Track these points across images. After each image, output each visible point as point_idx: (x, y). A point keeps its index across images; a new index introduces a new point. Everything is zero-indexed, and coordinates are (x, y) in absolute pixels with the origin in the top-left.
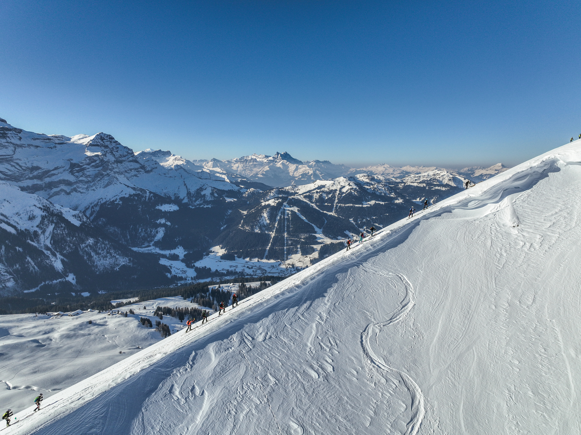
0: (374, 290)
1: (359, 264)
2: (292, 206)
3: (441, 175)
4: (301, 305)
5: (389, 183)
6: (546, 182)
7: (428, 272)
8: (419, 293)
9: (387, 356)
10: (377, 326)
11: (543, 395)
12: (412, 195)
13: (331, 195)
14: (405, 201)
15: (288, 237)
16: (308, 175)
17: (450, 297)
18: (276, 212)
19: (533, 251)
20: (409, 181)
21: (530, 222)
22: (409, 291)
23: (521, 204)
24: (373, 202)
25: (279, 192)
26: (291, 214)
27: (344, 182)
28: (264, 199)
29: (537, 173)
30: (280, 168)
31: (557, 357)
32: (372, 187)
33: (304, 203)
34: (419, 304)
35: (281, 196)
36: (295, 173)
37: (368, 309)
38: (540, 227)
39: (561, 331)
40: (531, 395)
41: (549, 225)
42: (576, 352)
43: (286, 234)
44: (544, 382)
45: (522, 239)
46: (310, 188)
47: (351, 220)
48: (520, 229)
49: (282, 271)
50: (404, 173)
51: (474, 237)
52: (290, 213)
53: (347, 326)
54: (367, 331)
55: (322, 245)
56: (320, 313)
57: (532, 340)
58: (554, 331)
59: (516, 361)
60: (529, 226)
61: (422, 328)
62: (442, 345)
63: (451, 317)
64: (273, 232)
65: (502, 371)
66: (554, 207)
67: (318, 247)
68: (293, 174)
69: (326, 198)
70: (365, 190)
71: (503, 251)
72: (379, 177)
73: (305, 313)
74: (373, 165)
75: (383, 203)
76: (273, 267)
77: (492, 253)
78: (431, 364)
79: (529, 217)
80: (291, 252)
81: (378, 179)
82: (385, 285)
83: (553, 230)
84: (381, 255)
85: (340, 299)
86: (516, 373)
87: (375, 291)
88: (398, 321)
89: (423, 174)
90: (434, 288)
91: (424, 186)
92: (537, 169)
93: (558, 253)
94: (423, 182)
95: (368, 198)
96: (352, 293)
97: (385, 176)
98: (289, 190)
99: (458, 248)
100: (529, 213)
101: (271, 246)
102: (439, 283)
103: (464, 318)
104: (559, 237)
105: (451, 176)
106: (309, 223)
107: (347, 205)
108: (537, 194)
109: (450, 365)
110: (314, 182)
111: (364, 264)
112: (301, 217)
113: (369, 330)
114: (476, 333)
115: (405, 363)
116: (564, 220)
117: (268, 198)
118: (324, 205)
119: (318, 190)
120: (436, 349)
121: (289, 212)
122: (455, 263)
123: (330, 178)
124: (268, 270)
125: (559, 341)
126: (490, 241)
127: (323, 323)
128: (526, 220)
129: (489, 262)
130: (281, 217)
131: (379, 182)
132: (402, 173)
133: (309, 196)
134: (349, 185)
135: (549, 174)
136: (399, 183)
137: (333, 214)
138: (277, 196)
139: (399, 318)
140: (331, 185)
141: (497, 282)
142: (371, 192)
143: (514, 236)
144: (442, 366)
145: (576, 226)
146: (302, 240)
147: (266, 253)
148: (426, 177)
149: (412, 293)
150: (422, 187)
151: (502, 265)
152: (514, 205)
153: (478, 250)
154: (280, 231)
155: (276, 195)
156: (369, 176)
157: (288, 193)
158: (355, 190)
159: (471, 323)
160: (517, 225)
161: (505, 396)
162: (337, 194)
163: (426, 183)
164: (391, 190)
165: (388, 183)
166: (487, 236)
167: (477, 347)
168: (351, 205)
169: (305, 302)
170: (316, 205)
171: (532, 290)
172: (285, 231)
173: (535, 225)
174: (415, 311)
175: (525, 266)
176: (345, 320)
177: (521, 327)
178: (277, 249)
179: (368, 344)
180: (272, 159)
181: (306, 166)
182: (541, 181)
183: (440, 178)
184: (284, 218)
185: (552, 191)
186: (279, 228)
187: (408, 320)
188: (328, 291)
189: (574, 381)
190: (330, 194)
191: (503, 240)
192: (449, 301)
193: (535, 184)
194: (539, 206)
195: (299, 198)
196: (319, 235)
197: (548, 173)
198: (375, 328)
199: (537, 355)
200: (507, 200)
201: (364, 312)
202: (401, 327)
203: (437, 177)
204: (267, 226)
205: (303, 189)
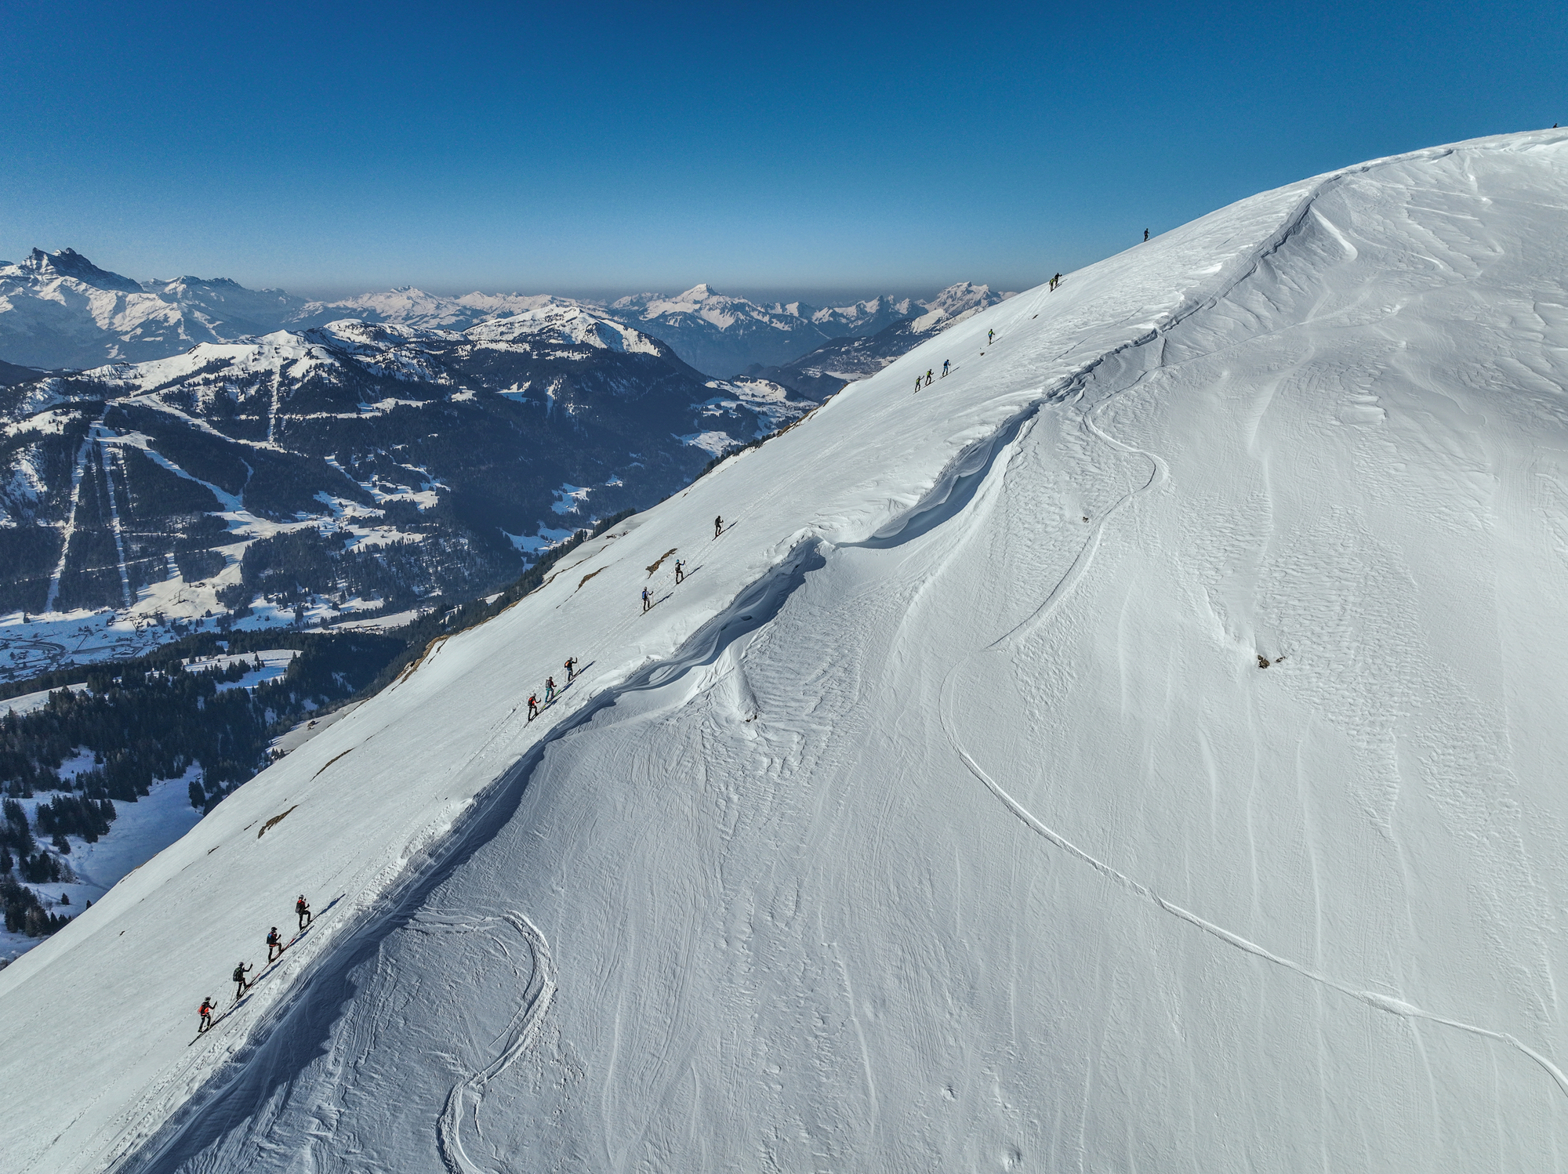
0: (453, 981)
1: (405, 917)
2: (123, 430)
3: (566, 319)
4: (262, 1106)
5: (431, 345)
6: (802, 596)
7: (578, 886)
8: (564, 954)
9: (508, 1160)
10: (474, 1085)
11: (825, 1129)
12: (496, 376)
13: (256, 387)
14: (481, 393)
15: (126, 532)
16: (166, 324)
17: (633, 941)
18: (68, 456)
19: (787, 777)
20: (487, 336)
21: (777, 703)
22: (539, 955)
23: (757, 660)
24: (388, 404)
25: (67, 386)
26: (124, 458)
27: (293, 348)
28: (10, 414)
29: (784, 577)
30: (53, 303)
31: (844, 1031)
32: (379, 358)
33: (166, 419)
34: (566, 984)
35: (77, 399)
36: (115, 321)
37: (444, 1042)
38: (798, 713)
39: (848, 965)
40: (806, 1138)
41: (813, 705)
42: (874, 1007)
43: (116, 522)
44: (825, 1098)
45: (766, 749)
46: (182, 370)
47: (331, 459)
48: (760, 725)
49: (122, 640)
50: (469, 313)
51: (669, 765)
52: (120, 453)
53: (397, 1117)
54: (450, 1109)
55: (250, 543)
56: (319, 1107)
57: (800, 1003)
58: (837, 971)
59: (775, 1066)
60: (776, 713)
61: (578, 1049)
62: (628, 1080)
63: (638, 998)
64: (67, 520)
65: (751, 1101)
66: (819, 659)
67: (237, 551)
68: (111, 324)
69: (242, 398)
70: (361, 370)
71: (732, 790)
72: (398, 327)
73: (276, 1128)
74: (375, 291)
75: (420, 404)
76: (86, 630)
77: (709, 799)
78: (608, 1139)
79: (775, 691)
80: (142, 577)
81: (396, 333)
82: (478, 958)
83: (821, 715)
84: (459, 872)
85: (369, 1043)
86: (777, 1097)
87: (456, 983)
88: (522, 1049)
89: (521, 318)
90: (595, 930)
91: (525, 349)
92: (783, 568)
93: (834, 771)
94: (522, 338)
95: (374, 391)
96: (397, 1013)
97: (414, 324)
98: (103, 379)
99: (637, 801)
100: (775, 681)
101: (67, 565)
102: (605, 911)
103: (667, 991)
104: (832, 733)
105: (592, 321)
106: (194, 479)
107: (313, 416)
108: (787, 630)
109: (649, 1127)
110: (190, 348)
111: (419, 915)
112: (163, 464)
113: (455, 1103)
114: (694, 1024)
115: (552, 1162)
116: (840, 688)
117: (28, 408)
118: (235, 421)
119: (208, 376)
120: (616, 1095)
121: (116, 450)
122: (634, 847)
123: (243, 333)
124: (71, 644)
125: (845, 991)
126: (703, 770)
127: (330, 1135)
128: (770, 699)
129: (705, 826)
130: (88, 469)
131: (399, 342)
132: (462, 312)
133: (181, 393)
134: (309, 353)
135: (808, 575)
136: (458, 343)
137: (270, 447)
138: (59, 399)
139: (525, 1040)
140: (251, 357)
141: (725, 875)
142: (380, 375)
143: (750, 744)
144: (633, 1136)
145: (860, 700)
146: (179, 535)
147: (54, 592)
148: (528, 324)
149: (546, 958)
150: (520, 353)
151: (733, 827)
152: (743, 666)
153: (680, 797)
154: (92, 513)
155: (57, 396)
156: (366, 326)
157: (99, 388)
158: (331, 369)
159: (683, 1001)
160: (754, 716)
161: (760, 1160)
162: (276, 385)
163: (529, 342)
164: (437, 364)
165: (427, 342)
166: (696, 756)
167: (699, 1058)
168: (325, 415)
169: (270, 1094)
170: (210, 422)
171: (793, 877)
172: (111, 514)
173: (789, 710)
174: (559, 1007)
175: (775, 820)
176: (391, 1102)
177: (779, 979)
178: (92, 573)
179: (457, 1148)
180: (19, 273)
181: (154, 296)
182: (791, 595)
183: (564, 326)
184: (101, 471)
185: (814, 618)
186: (88, 503)
187: (545, 1040)
188: (332, 1032)
189: (874, 1077)
190: (253, 385)
191: (729, 760)
192: (632, 956)
193: (781, 605)
194: (792, 658)
195: (147, 402)
196: (236, 515)
197: (804, 573)
198: (469, 1093)
199: (810, 1039)
200: (727, 654)
201: (437, 1057)
202: (530, 1066)
203: (557, 324)
204: (40, 501)
205: (154, 374)
